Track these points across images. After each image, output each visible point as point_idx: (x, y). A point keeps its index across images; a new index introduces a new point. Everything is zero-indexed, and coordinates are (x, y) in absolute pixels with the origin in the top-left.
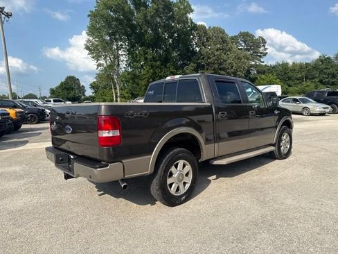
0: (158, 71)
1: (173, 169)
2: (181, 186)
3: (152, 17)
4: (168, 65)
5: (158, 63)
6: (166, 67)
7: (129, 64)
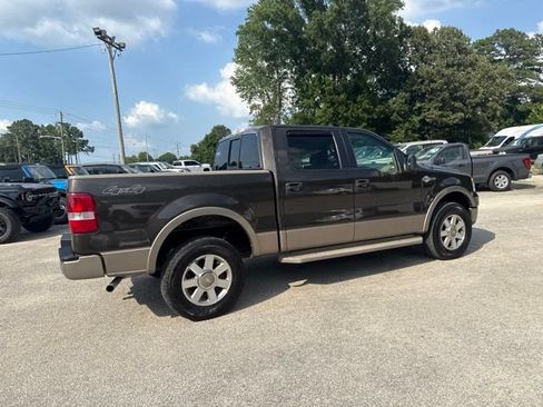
0: (341, 109)
1: (194, 267)
2: (211, 293)
3: (331, 24)
4: (359, 98)
5: (342, 96)
6: (355, 102)
7: (297, 102)
